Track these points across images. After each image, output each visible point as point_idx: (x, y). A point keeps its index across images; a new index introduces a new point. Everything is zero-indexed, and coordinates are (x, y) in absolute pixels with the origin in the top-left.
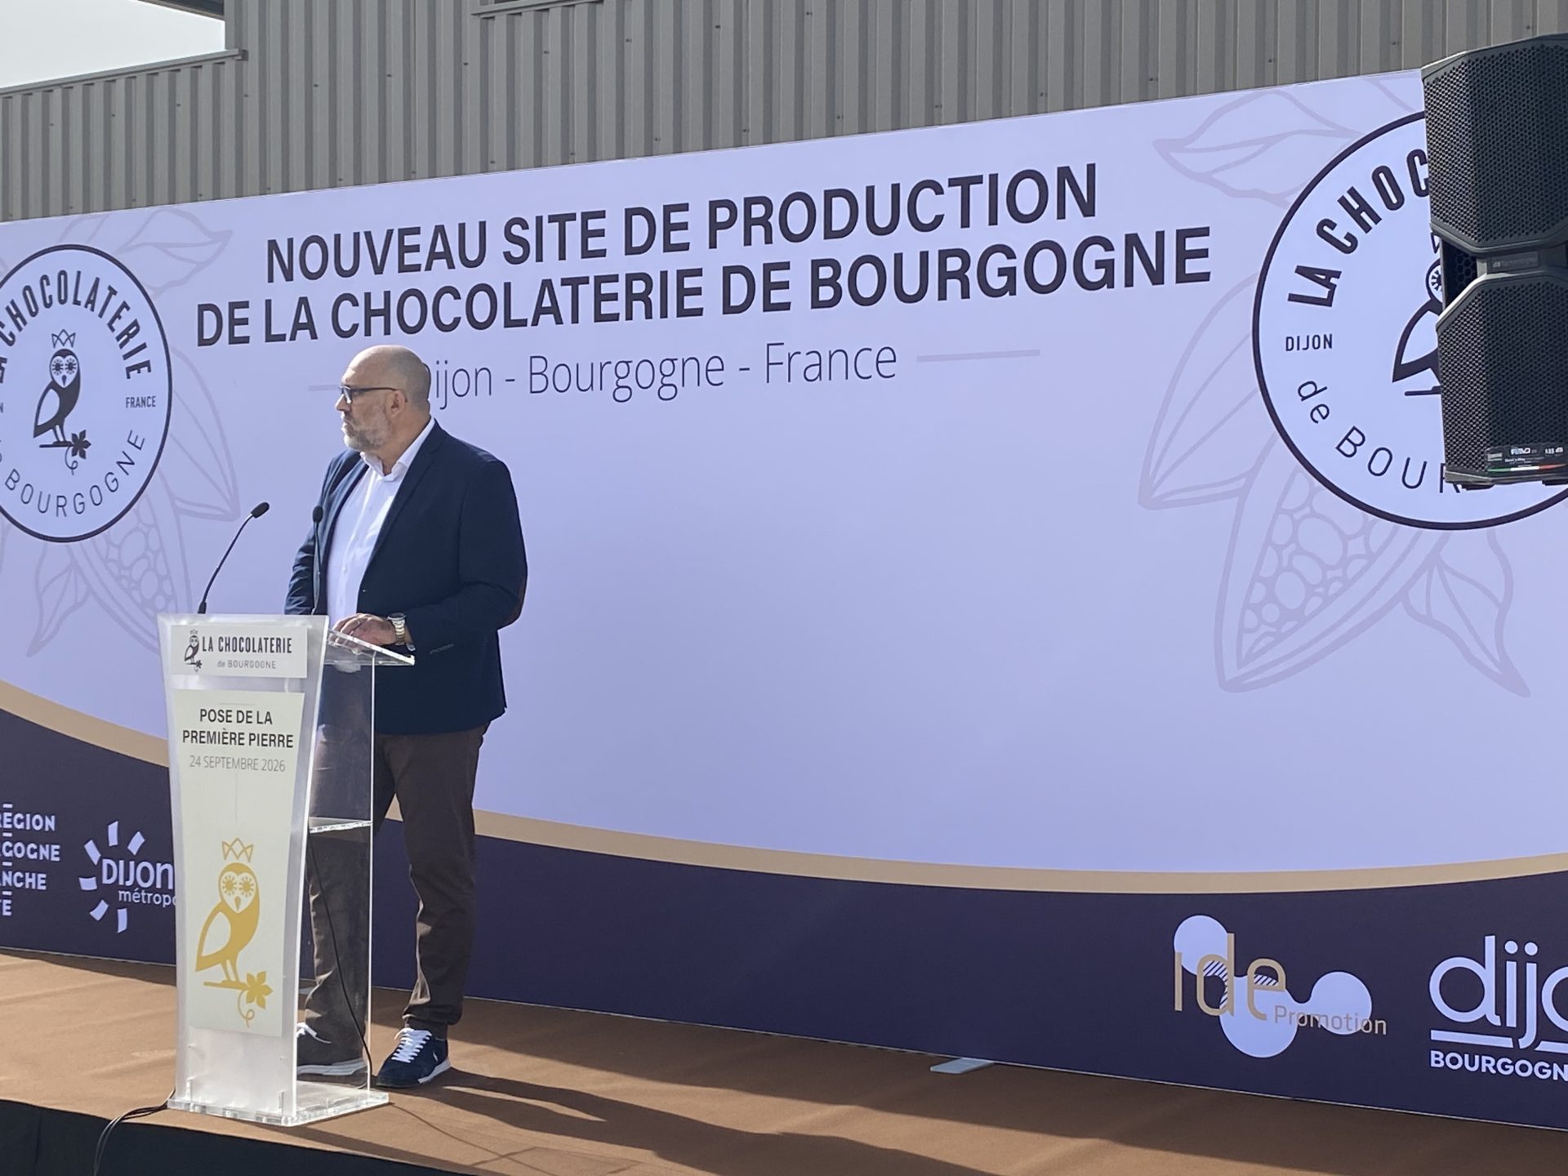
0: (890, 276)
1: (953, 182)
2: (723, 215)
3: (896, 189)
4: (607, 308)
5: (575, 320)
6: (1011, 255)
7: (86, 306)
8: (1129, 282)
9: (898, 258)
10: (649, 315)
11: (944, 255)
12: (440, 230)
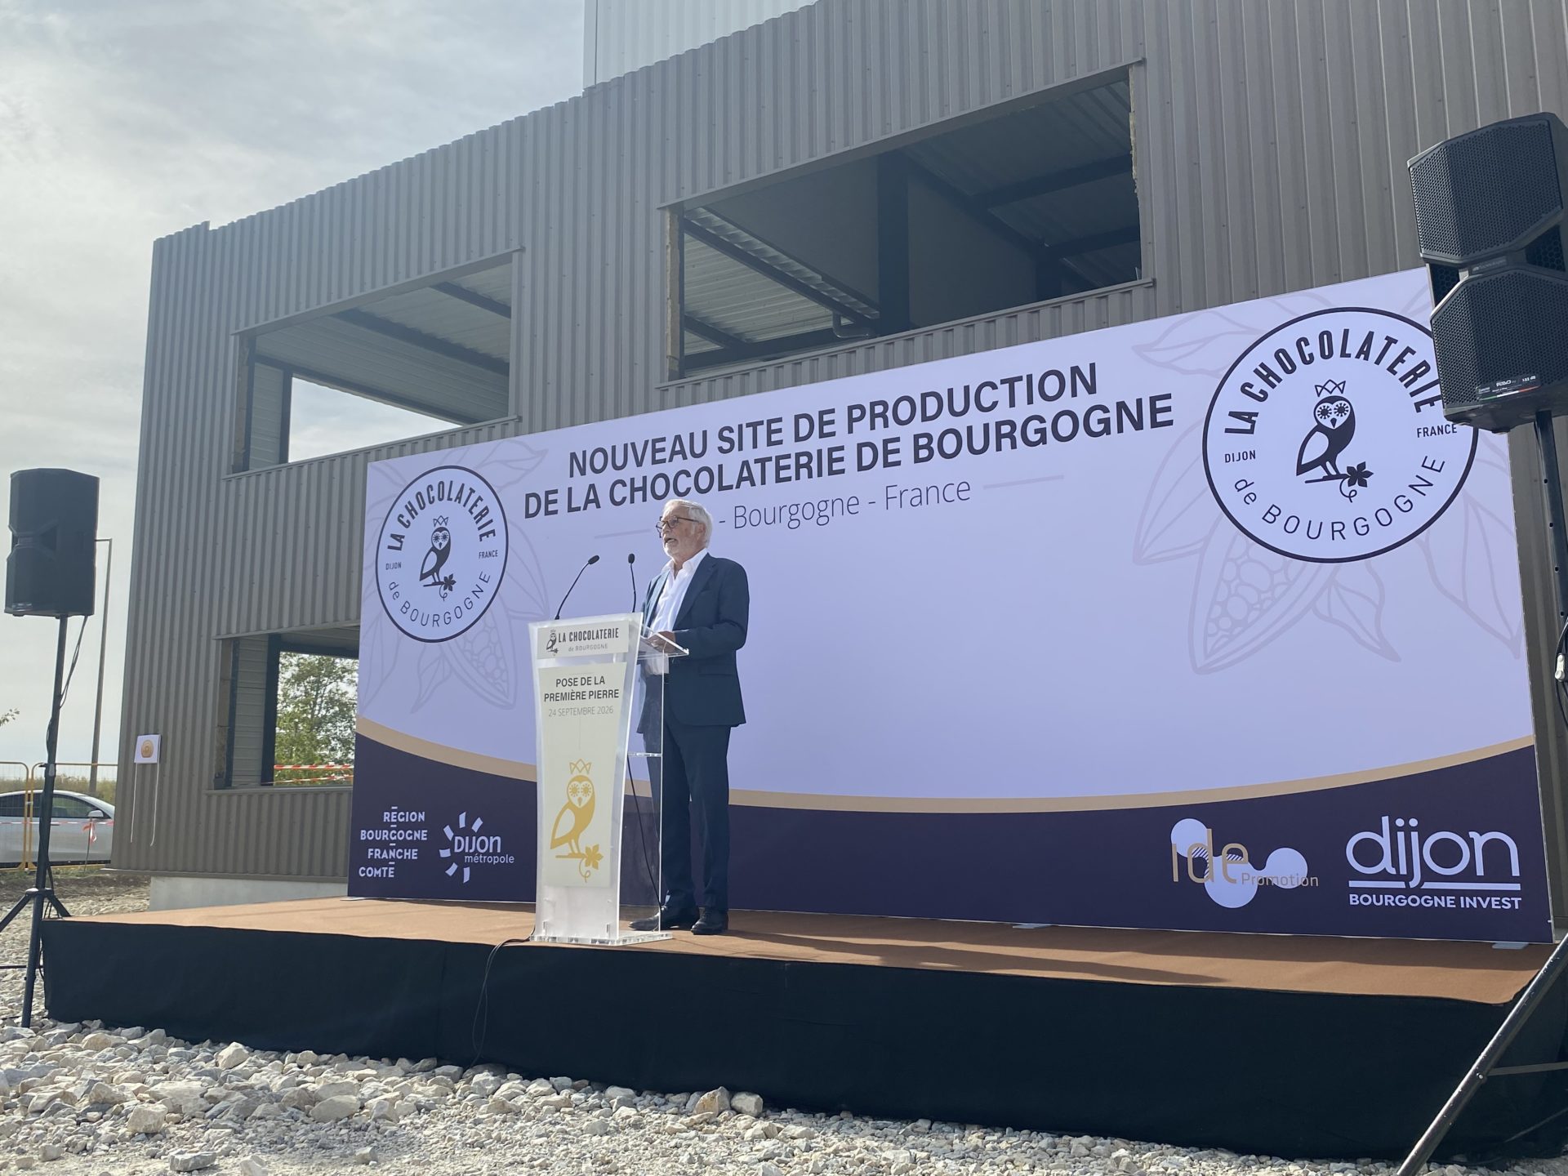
0: (965, 440)
1: (1003, 382)
2: (856, 413)
3: (967, 389)
4: (783, 474)
5: (763, 483)
6: (1042, 420)
7: (455, 501)
8: (1120, 430)
9: (970, 429)
10: (810, 476)
11: (999, 425)
12: (678, 438)
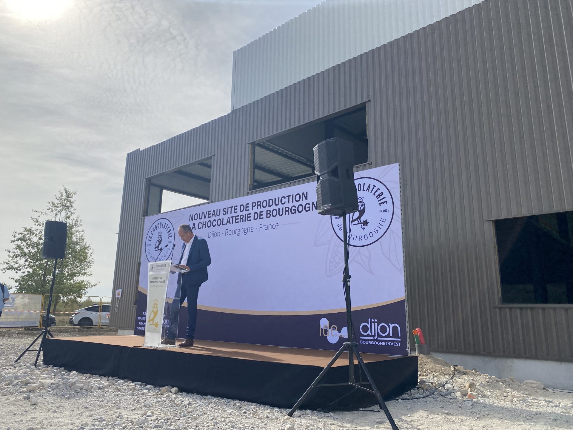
0: (278, 212)
1: (287, 196)
2: (254, 204)
3: (279, 198)
4: (237, 221)
5: (232, 223)
6: (295, 207)
7: (164, 228)
8: (312, 210)
9: (279, 209)
10: (243, 221)
11: (286, 208)
12: (214, 211)
